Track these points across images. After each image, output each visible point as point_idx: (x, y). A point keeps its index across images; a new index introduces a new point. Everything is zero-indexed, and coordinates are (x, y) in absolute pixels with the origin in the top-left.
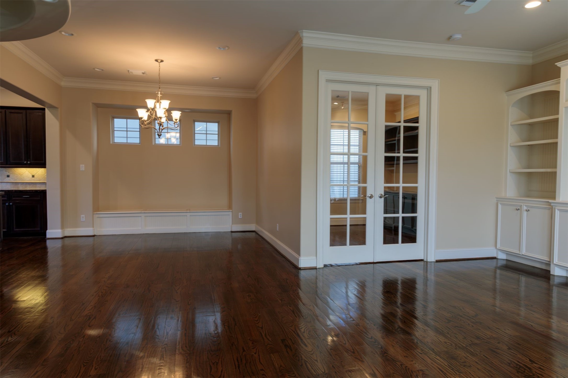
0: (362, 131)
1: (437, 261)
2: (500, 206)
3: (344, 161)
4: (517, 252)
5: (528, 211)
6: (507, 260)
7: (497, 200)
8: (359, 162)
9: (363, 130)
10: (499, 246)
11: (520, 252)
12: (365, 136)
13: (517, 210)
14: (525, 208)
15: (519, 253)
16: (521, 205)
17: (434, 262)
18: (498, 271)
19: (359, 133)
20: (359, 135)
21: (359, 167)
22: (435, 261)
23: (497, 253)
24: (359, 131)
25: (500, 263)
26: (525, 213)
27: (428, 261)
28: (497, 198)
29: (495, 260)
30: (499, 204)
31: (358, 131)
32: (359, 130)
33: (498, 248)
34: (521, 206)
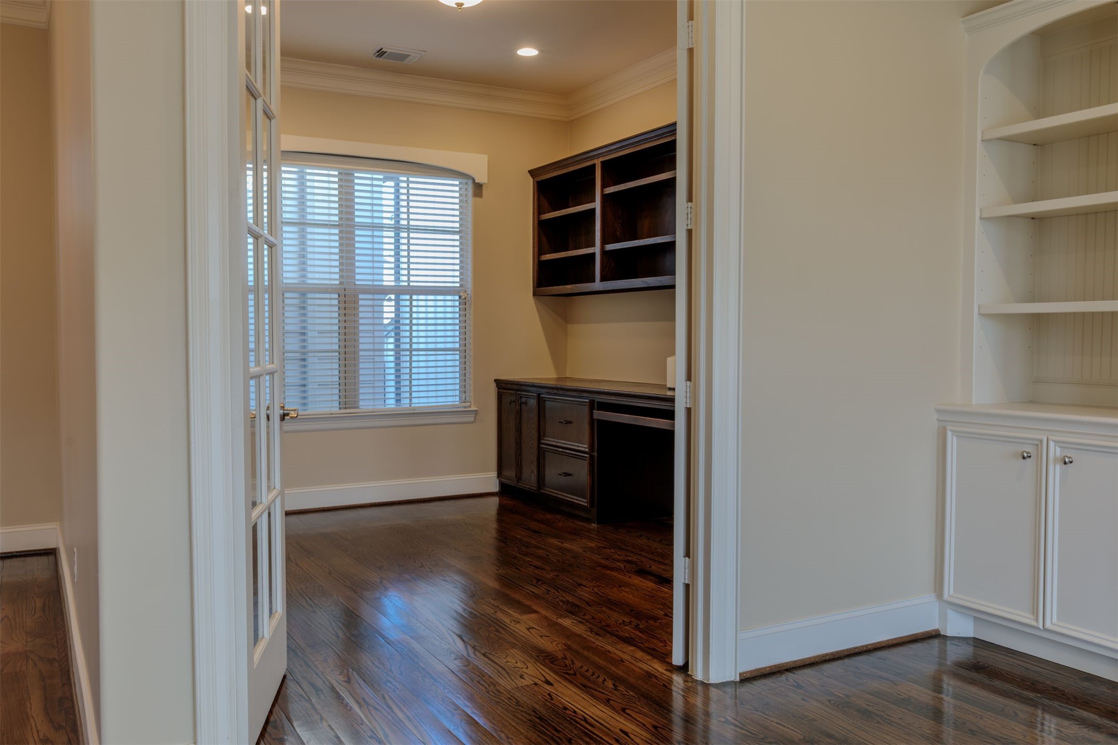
0: (470, 182)
1: (747, 679)
2: (952, 442)
3: (412, 284)
4: (1026, 617)
5: (1070, 465)
6: (977, 643)
7: (939, 420)
8: (461, 286)
9: (474, 180)
10: (949, 591)
11: (1037, 620)
12: (478, 199)
13: (1024, 458)
14: (1055, 451)
15: (1034, 623)
16: (1041, 441)
17: (735, 683)
18: (949, 684)
19: (460, 189)
20: (461, 195)
21: (463, 302)
22: (738, 679)
23: (943, 617)
24: (460, 183)
25: (955, 654)
26: (1055, 472)
27: (712, 681)
28: (938, 411)
29: (936, 642)
30: (949, 434)
31: (457, 183)
32: (461, 180)
33: (946, 596)
34: (1038, 444)
